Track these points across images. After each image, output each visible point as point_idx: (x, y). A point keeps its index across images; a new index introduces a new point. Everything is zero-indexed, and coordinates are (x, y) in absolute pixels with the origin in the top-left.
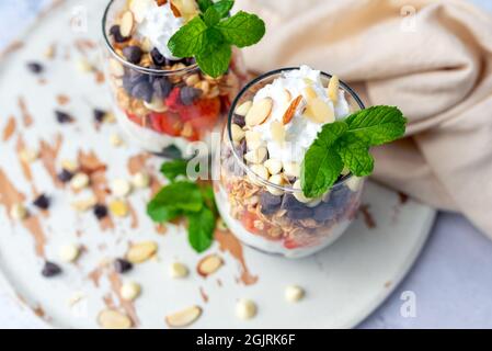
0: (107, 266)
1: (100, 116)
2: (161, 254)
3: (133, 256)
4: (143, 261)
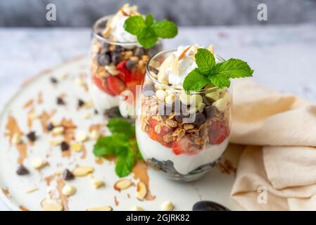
0: (59, 175)
1: (81, 103)
4: (82, 176)
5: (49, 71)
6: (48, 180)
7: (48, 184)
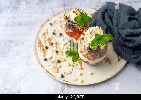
0: (56, 61)
1: (61, 35)
2: (66, 61)
3: (61, 60)
4: (62, 61)
5: (49, 20)
6: (53, 62)
7: (53, 64)
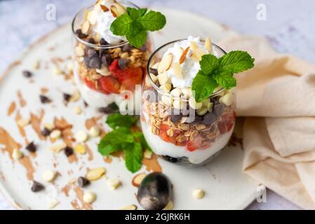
0: (74, 183)
1: (67, 97)
5: (17, 63)
6: (66, 190)
